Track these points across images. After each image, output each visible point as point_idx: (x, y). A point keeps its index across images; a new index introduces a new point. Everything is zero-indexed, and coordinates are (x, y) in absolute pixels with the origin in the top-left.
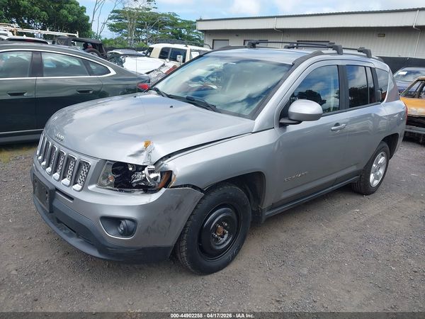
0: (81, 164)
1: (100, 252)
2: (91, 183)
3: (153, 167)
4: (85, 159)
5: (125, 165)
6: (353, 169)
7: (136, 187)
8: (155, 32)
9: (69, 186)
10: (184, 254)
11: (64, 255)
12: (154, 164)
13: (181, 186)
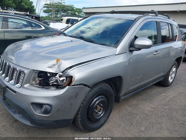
0: (21, 72)
1: (31, 123)
2: (26, 83)
3: (62, 74)
4: (22, 69)
5: (46, 73)
6: (162, 74)
7: (52, 86)
8: (64, 14)
9: (14, 85)
10: (79, 122)
11: (13, 123)
12: (62, 72)
13: (78, 85)
